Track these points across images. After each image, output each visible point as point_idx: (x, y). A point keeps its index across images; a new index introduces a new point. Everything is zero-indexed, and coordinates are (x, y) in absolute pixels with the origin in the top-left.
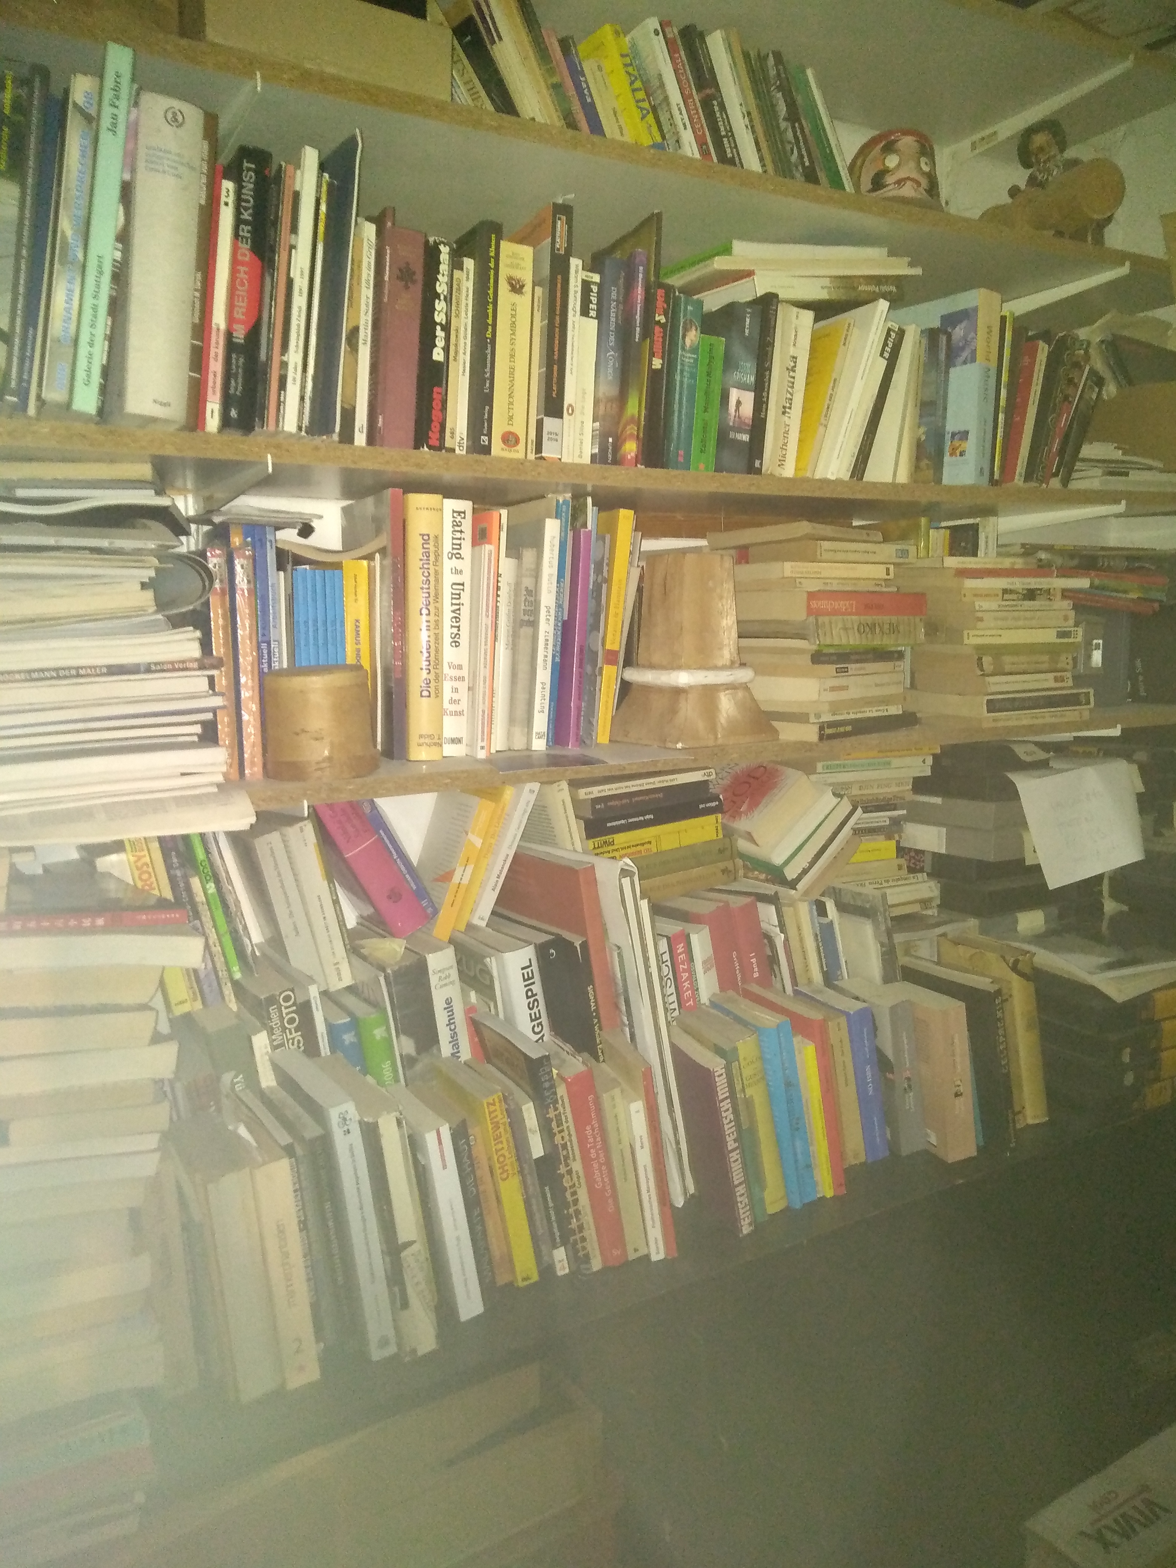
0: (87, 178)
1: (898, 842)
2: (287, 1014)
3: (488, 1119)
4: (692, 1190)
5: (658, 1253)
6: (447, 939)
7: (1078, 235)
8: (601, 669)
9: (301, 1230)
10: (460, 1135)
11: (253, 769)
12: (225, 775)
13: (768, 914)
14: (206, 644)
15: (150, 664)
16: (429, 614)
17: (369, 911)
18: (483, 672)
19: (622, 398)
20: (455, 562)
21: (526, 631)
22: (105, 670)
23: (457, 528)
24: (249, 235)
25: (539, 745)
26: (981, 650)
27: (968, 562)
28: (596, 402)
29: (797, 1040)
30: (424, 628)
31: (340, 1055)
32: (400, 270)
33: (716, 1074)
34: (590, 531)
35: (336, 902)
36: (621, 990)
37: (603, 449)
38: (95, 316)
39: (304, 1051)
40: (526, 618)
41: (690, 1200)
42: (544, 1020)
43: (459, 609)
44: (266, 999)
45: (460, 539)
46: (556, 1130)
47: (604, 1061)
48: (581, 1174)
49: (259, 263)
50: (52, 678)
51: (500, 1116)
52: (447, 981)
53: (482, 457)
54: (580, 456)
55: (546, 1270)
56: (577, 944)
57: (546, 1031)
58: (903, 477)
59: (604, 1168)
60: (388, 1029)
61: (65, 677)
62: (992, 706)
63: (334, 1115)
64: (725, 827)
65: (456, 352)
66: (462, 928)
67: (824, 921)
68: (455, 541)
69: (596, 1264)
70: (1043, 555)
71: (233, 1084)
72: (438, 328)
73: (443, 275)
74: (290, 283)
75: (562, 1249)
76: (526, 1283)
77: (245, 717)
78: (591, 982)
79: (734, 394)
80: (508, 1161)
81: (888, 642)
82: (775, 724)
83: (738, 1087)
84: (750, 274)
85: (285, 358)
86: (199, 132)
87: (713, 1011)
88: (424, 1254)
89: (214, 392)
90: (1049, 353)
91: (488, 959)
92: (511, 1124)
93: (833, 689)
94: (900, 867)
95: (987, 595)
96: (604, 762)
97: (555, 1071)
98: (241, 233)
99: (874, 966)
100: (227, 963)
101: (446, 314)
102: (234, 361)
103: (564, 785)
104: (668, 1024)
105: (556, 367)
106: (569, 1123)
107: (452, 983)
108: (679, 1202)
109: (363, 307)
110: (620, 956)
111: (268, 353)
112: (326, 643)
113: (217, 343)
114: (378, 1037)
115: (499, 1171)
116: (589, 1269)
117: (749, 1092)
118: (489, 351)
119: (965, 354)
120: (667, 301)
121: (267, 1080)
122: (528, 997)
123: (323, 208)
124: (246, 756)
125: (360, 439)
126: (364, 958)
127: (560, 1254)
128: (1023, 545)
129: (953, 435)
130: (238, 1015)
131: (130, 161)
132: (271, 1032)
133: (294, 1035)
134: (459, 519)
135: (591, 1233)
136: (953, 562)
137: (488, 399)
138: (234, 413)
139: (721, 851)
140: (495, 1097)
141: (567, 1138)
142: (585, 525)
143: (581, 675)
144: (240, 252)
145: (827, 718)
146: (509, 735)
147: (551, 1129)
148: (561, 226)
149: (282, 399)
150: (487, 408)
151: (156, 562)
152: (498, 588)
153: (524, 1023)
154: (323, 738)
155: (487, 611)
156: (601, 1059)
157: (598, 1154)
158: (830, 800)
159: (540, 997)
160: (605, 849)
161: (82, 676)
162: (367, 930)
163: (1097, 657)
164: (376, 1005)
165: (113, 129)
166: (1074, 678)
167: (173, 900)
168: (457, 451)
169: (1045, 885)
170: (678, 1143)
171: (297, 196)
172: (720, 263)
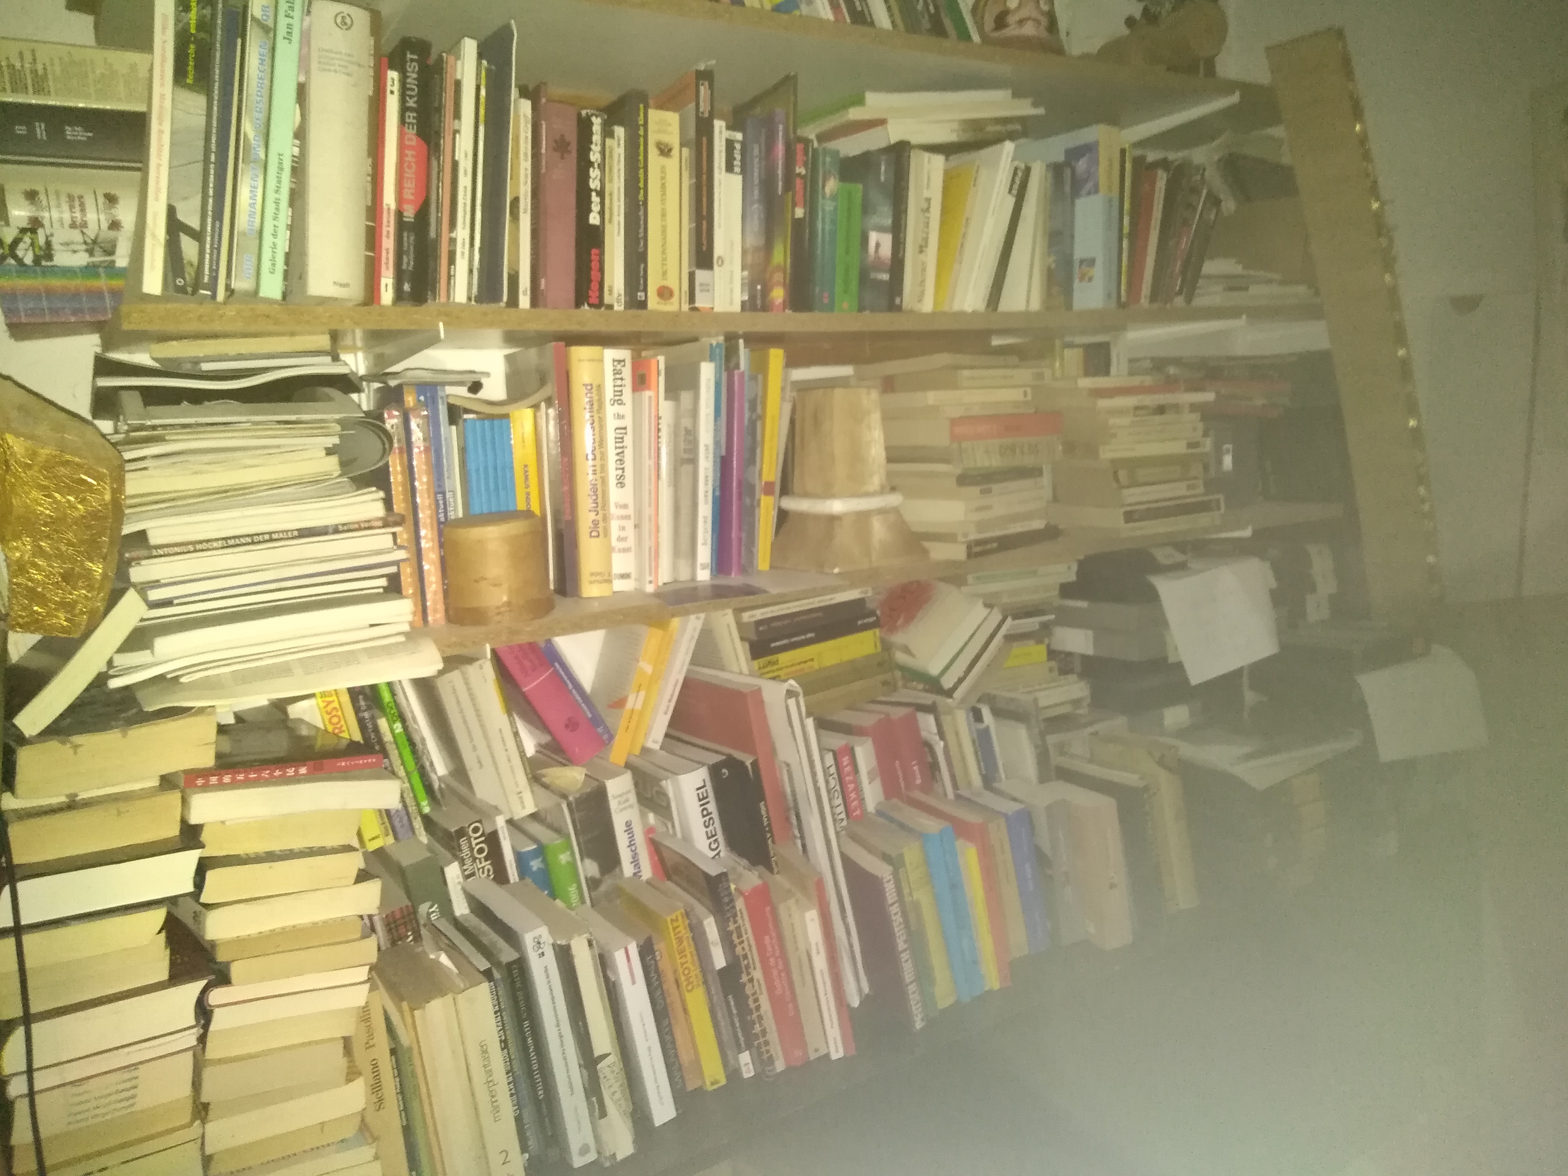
0: (267, 82)
1: (1048, 646)
2: (477, 844)
3: (672, 934)
4: (866, 989)
5: (837, 1051)
6: (622, 764)
7: (1192, 69)
8: (759, 501)
9: (502, 1049)
10: (647, 951)
11: (436, 615)
12: (411, 624)
13: (927, 723)
14: (388, 502)
15: (337, 525)
16: (594, 459)
17: (546, 739)
18: (648, 511)
19: (768, 247)
20: (617, 408)
21: (687, 469)
22: (296, 533)
23: (618, 376)
24: (415, 121)
25: (704, 576)
26: (1117, 463)
27: (1101, 382)
28: (744, 252)
29: (960, 843)
30: (591, 472)
31: (528, 880)
32: (556, 142)
33: (885, 880)
34: (743, 373)
35: (516, 734)
36: (791, 804)
37: (753, 297)
38: (277, 209)
39: (494, 879)
40: (686, 456)
41: (865, 1001)
42: (720, 837)
43: (623, 452)
44: (456, 831)
45: (621, 386)
46: (736, 941)
47: (778, 873)
48: (762, 982)
49: (425, 147)
50: (248, 544)
51: (683, 931)
52: (627, 804)
53: (640, 312)
54: (731, 303)
55: (733, 1074)
56: (748, 763)
57: (722, 847)
58: (1035, 305)
59: (783, 974)
60: (573, 854)
61: (259, 542)
62: (1129, 517)
63: (528, 940)
64: (883, 641)
65: (611, 214)
66: (637, 752)
67: (981, 726)
68: (616, 389)
69: (780, 1066)
70: (1172, 370)
71: (429, 914)
72: (594, 194)
73: (596, 145)
74: (455, 165)
75: (747, 1052)
76: (715, 1087)
77: (426, 567)
78: (762, 798)
79: (873, 237)
80: (692, 974)
81: (1028, 461)
82: (926, 544)
83: (906, 891)
84: (882, 122)
85: (453, 235)
86: (367, 30)
87: (881, 820)
88: (619, 1066)
89: (387, 268)
90: (1168, 180)
91: (664, 782)
92: (693, 939)
93: (979, 509)
94: (1051, 670)
95: (1120, 412)
96: (765, 592)
97: (733, 887)
98: (407, 120)
99: (1029, 766)
100: (415, 797)
101: (601, 180)
102: (405, 239)
103: (729, 612)
104: (837, 833)
105: (704, 223)
106: (749, 934)
107: (631, 806)
108: (855, 1002)
109: (522, 179)
110: (790, 773)
111: (437, 230)
112: (497, 488)
113: (389, 222)
114: (563, 862)
115: (685, 984)
116: (772, 1071)
117: (917, 895)
118: (641, 213)
119: (1089, 185)
120: (806, 153)
121: (461, 908)
122: (704, 816)
123: (483, 92)
124: (428, 604)
125: (524, 301)
126: (546, 786)
127: (745, 1058)
128: (1153, 359)
129: (1082, 262)
130: (429, 848)
131: (304, 63)
132: (462, 862)
133: (483, 865)
134: (619, 367)
135: (773, 1036)
136: (1086, 383)
137: (643, 257)
138: (407, 287)
139: (880, 665)
140: (678, 913)
141: (747, 948)
142: (737, 366)
143: (740, 507)
144: (407, 137)
145: (974, 536)
146: (675, 567)
147: (732, 941)
148: (704, 90)
149: (452, 273)
150: (642, 266)
151: (338, 428)
152: (659, 430)
153: (701, 842)
154: (501, 584)
155: (650, 453)
156: (776, 870)
157: (777, 962)
158: (979, 612)
159: (715, 815)
160: (769, 669)
161: (275, 540)
162: (545, 758)
163: (1228, 461)
164: (559, 830)
165: (288, 37)
166: (1207, 484)
167: (362, 742)
168: (616, 308)
169: (1186, 681)
170: (851, 946)
171: (458, 84)
172: (854, 114)
